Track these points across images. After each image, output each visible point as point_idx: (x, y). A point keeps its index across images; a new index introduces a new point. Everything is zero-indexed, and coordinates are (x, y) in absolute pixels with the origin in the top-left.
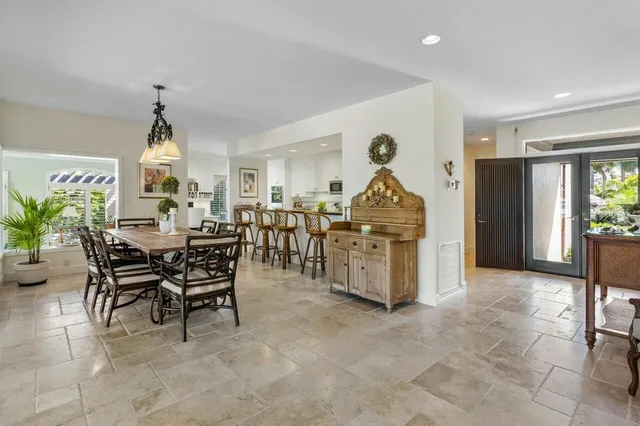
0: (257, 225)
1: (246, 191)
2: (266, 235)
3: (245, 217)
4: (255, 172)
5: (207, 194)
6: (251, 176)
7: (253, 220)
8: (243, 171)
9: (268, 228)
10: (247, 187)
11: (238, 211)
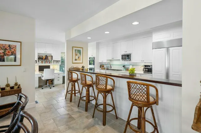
0: (82, 84)
1: (76, 60)
2: (88, 91)
3: (75, 76)
4: (81, 49)
5: (57, 61)
6: (79, 52)
7: (79, 77)
8: (74, 49)
9: (89, 86)
10: (77, 57)
11: (70, 72)
